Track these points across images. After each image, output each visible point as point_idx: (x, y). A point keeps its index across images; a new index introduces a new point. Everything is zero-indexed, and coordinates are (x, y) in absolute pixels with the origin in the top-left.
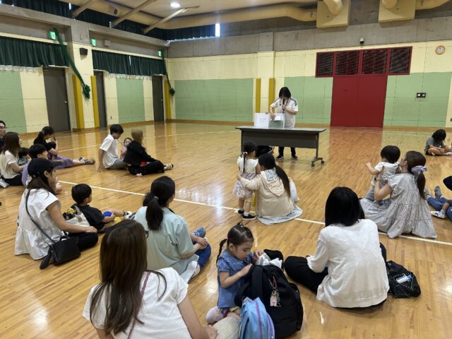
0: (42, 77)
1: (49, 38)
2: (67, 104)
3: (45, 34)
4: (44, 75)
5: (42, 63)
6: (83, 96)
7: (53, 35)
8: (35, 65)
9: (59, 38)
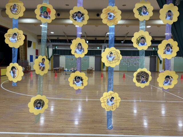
0: (149, 58)
1: (153, 49)
2: (156, 65)
3: (152, 48)
4: (150, 58)
5: (149, 55)
6: (160, 63)
7: (154, 49)
8: (148, 56)
9: (155, 49)
